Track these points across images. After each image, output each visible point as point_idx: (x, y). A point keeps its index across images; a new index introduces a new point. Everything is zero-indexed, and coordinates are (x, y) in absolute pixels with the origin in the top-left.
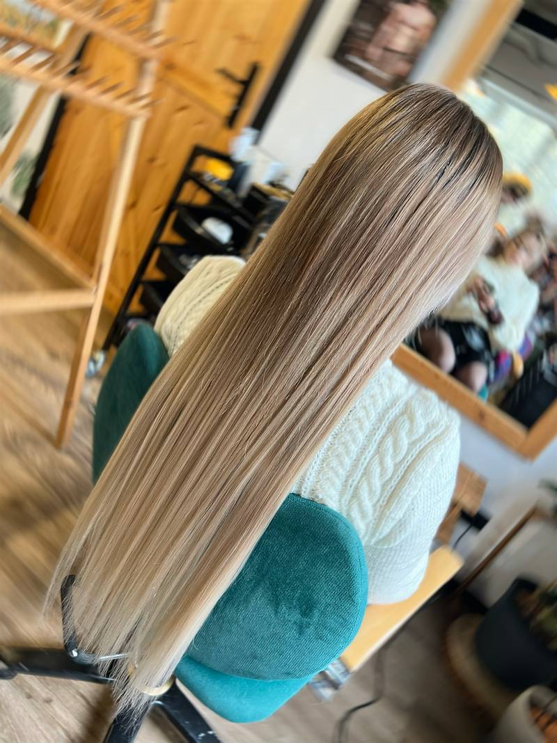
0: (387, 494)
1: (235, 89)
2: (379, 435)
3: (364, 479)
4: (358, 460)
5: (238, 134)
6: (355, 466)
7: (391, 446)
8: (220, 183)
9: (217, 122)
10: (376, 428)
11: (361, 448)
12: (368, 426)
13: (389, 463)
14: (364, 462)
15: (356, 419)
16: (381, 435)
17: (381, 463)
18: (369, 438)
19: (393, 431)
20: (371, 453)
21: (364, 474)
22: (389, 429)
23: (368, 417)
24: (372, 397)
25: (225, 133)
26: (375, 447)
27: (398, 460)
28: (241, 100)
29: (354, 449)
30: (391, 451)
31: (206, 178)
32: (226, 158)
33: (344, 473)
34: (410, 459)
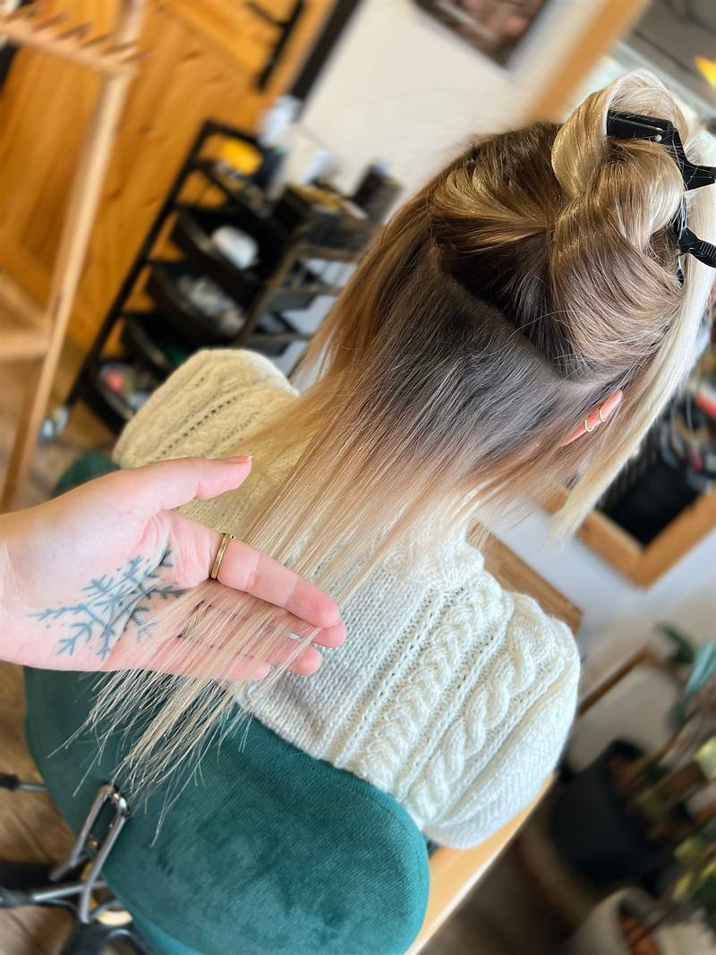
0: (474, 772)
1: (271, 34)
2: (466, 687)
3: (439, 753)
4: (431, 725)
5: (270, 105)
6: (426, 736)
7: (484, 707)
8: (242, 178)
9: (241, 81)
10: (462, 676)
11: (436, 709)
12: (449, 673)
13: (480, 730)
14: (441, 727)
15: (430, 664)
16: (468, 689)
17: (468, 731)
18: (450, 692)
19: (488, 681)
20: (453, 715)
21: (440, 746)
22: (483, 678)
23: (449, 660)
24: (457, 627)
25: (253, 101)
26: (458, 707)
27: (494, 725)
28: (278, 50)
29: (426, 710)
30: (484, 713)
31: (220, 169)
32: (250, 140)
33: (407, 746)
34: (513, 722)
